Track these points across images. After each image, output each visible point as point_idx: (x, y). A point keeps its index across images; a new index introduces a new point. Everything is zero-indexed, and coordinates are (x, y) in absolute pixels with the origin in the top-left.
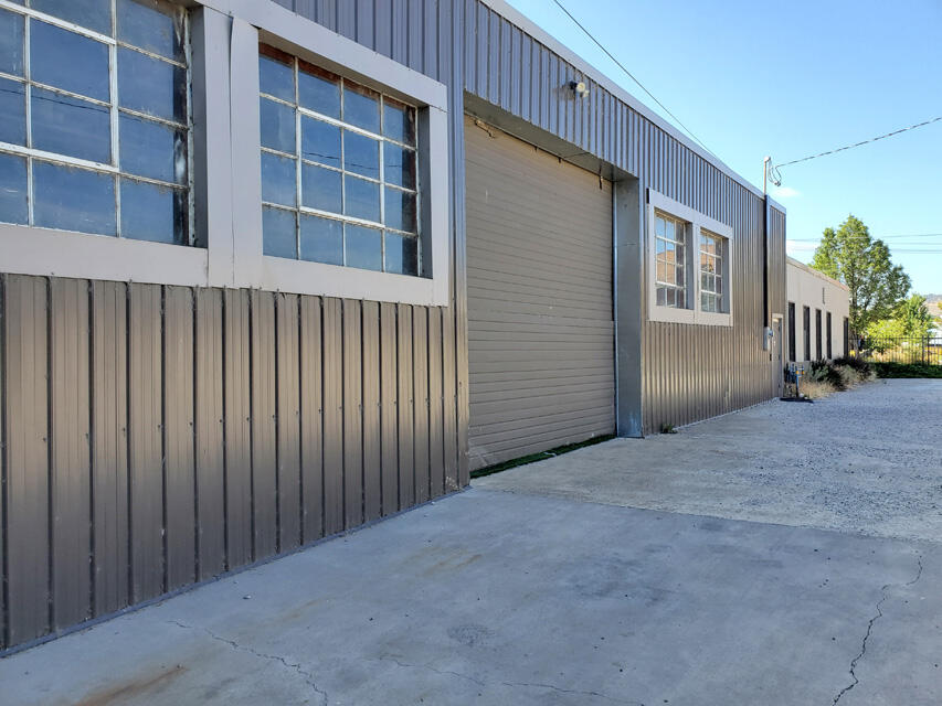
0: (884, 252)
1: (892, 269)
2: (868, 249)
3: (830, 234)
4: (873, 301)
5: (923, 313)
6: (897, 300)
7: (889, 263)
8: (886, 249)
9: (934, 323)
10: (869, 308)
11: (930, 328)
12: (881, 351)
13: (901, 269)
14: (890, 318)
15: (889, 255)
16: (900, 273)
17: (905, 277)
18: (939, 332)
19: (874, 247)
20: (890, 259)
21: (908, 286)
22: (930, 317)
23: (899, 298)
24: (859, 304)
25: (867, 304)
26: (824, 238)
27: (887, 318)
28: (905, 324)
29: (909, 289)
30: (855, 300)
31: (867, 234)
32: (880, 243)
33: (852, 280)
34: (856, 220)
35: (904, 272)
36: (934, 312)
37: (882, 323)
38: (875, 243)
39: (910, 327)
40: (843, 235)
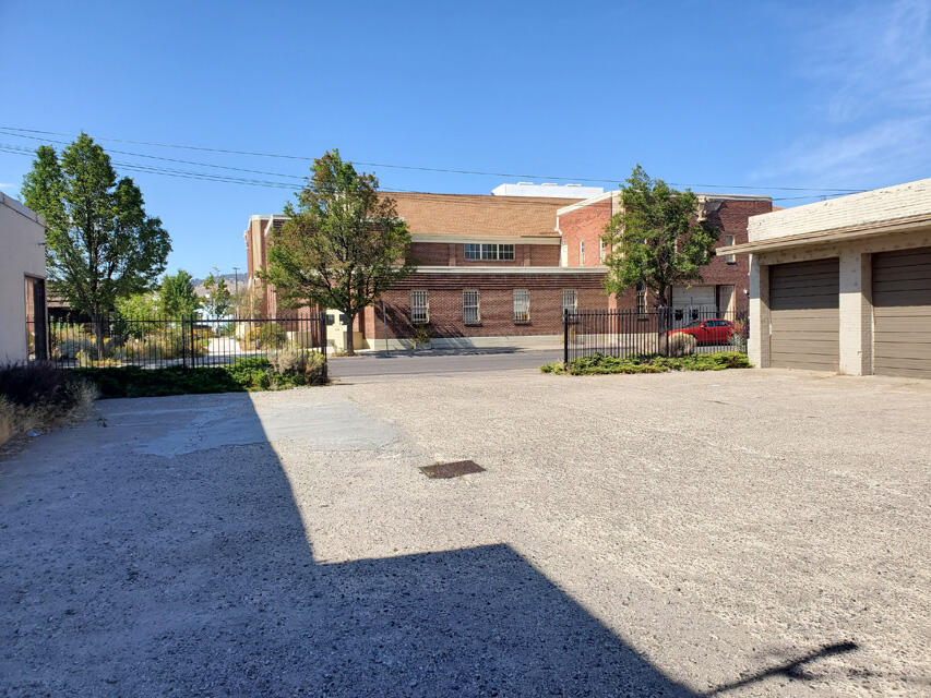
0: (132, 197)
1: (145, 220)
2: (112, 190)
3: (47, 156)
4: (122, 265)
5: (189, 291)
6: (154, 267)
7: (142, 213)
8: (137, 191)
9: (201, 303)
10: (115, 276)
11: (196, 308)
12: (138, 335)
13: (158, 222)
14: (146, 290)
15: (142, 202)
16: (155, 228)
17: (164, 234)
18: (205, 313)
19: (119, 188)
20: (142, 207)
21: (167, 248)
22: (195, 296)
23: (156, 263)
24: (101, 269)
25: (111, 270)
26: (39, 160)
27: (141, 291)
28: (170, 303)
29: (170, 253)
30: (94, 262)
31: (110, 168)
32: (128, 182)
33: (88, 231)
34: (91, 141)
35: (162, 227)
36: (200, 291)
37: (135, 298)
38: (122, 182)
39: (176, 306)
40: (72, 161)
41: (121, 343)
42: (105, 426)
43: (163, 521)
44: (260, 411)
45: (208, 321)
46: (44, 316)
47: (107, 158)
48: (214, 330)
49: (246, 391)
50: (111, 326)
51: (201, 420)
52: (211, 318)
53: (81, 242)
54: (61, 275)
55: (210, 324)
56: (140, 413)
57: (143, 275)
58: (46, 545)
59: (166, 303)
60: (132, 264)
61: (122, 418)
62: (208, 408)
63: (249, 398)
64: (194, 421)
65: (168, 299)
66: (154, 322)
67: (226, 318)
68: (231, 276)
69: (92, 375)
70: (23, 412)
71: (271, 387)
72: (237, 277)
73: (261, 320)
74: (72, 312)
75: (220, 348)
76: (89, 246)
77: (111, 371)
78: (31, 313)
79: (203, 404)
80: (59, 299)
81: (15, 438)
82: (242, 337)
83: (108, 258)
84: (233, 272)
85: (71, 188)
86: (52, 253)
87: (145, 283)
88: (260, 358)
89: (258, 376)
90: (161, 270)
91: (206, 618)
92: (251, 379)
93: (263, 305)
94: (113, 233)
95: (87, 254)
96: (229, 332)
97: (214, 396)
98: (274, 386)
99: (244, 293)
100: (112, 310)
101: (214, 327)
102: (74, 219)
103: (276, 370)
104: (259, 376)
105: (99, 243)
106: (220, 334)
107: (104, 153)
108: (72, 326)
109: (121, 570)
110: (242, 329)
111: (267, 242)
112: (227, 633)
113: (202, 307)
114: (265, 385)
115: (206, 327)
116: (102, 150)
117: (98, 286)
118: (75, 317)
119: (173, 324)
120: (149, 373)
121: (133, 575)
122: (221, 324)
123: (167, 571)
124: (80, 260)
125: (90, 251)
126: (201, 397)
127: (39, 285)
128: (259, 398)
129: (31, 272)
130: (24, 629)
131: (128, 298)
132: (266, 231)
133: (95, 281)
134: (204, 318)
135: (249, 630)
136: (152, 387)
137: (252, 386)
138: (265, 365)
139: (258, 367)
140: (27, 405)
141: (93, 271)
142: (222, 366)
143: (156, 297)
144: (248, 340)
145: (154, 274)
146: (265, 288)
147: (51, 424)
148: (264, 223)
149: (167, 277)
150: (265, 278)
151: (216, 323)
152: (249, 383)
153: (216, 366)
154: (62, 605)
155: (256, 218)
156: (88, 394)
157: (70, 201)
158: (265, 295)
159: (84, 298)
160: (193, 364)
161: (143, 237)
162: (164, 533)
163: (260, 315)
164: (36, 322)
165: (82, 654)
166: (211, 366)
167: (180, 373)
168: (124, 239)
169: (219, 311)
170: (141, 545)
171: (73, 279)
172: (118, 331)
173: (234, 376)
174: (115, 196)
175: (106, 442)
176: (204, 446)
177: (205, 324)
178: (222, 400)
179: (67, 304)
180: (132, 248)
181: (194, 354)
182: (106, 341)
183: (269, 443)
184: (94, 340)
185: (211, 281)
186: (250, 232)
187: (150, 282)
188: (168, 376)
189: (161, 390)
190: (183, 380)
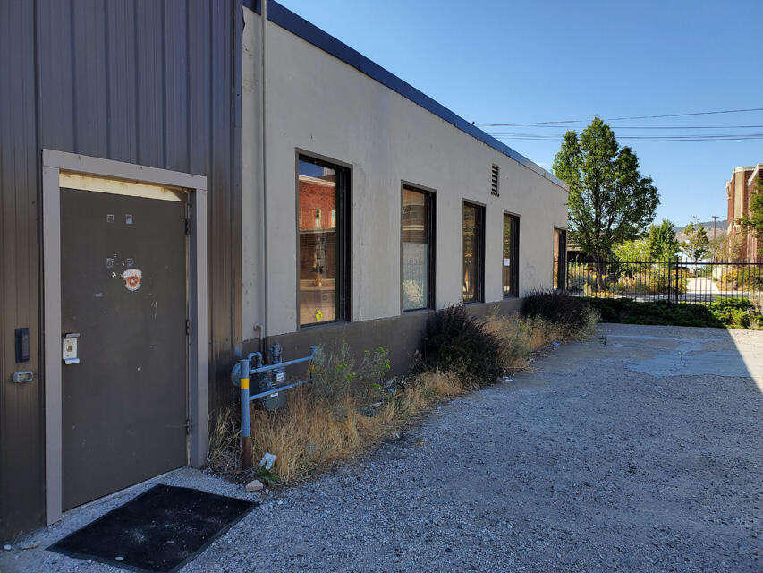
0: (631, 161)
1: (639, 180)
2: (615, 159)
3: (571, 138)
4: (619, 217)
5: (671, 238)
6: (644, 218)
7: (637, 175)
8: (634, 157)
9: (681, 248)
10: (613, 227)
11: (677, 252)
12: (629, 273)
13: (649, 181)
14: (637, 237)
15: (637, 166)
16: (647, 186)
17: (654, 191)
18: (685, 257)
19: (619, 157)
20: (637, 170)
21: (656, 202)
22: (677, 242)
23: (646, 215)
24: (603, 222)
25: (611, 222)
26: (565, 142)
27: (633, 238)
28: (655, 247)
29: (658, 206)
30: (599, 215)
31: (614, 141)
32: (627, 150)
33: (596, 192)
34: (602, 123)
35: (653, 184)
36: (680, 237)
37: (628, 243)
38: (622, 151)
39: (659, 251)
40: (587, 140)
41: (615, 279)
42: (605, 344)
43: (654, 430)
44: (740, 347)
45: (687, 263)
46: (565, 258)
47: (612, 134)
48: (692, 271)
49: (726, 328)
50: (608, 266)
51: (684, 350)
52: (689, 261)
53: (591, 201)
54: (575, 227)
55: (689, 266)
56: (632, 337)
57: (635, 225)
58: (569, 428)
59: (652, 248)
60: (627, 216)
61: (618, 339)
62: (689, 339)
63: (729, 334)
64: (677, 349)
65: (653, 244)
66: (641, 263)
67: (704, 261)
68: (710, 223)
69: (596, 303)
70: (550, 327)
71: (751, 326)
72: (715, 225)
73: (740, 263)
74: (580, 254)
75: (699, 287)
76: (596, 204)
77: (609, 301)
78: (556, 255)
79: (685, 335)
80: (573, 244)
81: (545, 345)
82: (719, 278)
83: (609, 213)
84: (713, 220)
85: (585, 160)
86: (571, 210)
87: (636, 231)
88: (740, 298)
89: (738, 315)
90: (650, 220)
91: (699, 526)
92: (731, 317)
93: (742, 250)
94: (614, 193)
95: (594, 210)
96: (707, 273)
97: (694, 329)
98: (754, 325)
99: (724, 238)
100: (609, 253)
101: (692, 268)
102: (587, 184)
103: (757, 310)
104: (740, 315)
105: (603, 202)
106: (696, 275)
107: (611, 130)
108: (579, 265)
109: (623, 462)
110: (718, 271)
111: (750, 190)
112: (720, 547)
113: (682, 251)
114: (745, 323)
115: (685, 268)
116: (609, 128)
117: (601, 234)
118: (583, 258)
119: (656, 265)
120: (639, 304)
121: (632, 469)
122: (699, 266)
123: (660, 474)
124: (588, 215)
125: (596, 208)
126: (683, 329)
127: (563, 235)
128: (739, 336)
129: (558, 225)
130: (556, 487)
131: (623, 243)
132: (750, 181)
133: (599, 231)
134: (684, 261)
135: (741, 551)
136: (641, 316)
137: (732, 323)
138: (745, 305)
139: (738, 307)
140: (554, 322)
141: (597, 224)
142: (703, 303)
143: (644, 243)
144: (724, 281)
145: (645, 224)
146: (745, 234)
147: (568, 338)
148: (748, 174)
149: (653, 227)
150: (745, 224)
151: (694, 266)
152: (729, 321)
153: (698, 303)
154: (581, 477)
155: (740, 169)
156: (593, 318)
157: (585, 170)
158: (745, 239)
159: (590, 243)
160: (677, 300)
161: (636, 195)
162: (657, 440)
163: (738, 259)
164: (559, 262)
165: (598, 520)
166: (693, 303)
167: (665, 306)
168: (622, 197)
169: (697, 255)
170: (638, 446)
171: (584, 229)
172: (613, 270)
173: (714, 313)
174: (616, 163)
175: (607, 357)
176: (687, 372)
177: (684, 266)
178: (702, 334)
179: (578, 249)
180: (628, 204)
181: (677, 291)
182: (603, 277)
183: (752, 379)
184: (594, 277)
185: (692, 228)
186: (733, 183)
187: (641, 231)
188: (653, 308)
189: (648, 320)
190: (666, 313)
